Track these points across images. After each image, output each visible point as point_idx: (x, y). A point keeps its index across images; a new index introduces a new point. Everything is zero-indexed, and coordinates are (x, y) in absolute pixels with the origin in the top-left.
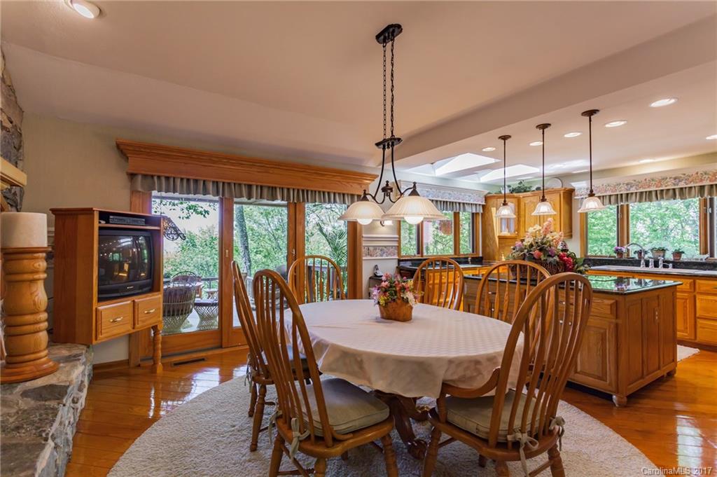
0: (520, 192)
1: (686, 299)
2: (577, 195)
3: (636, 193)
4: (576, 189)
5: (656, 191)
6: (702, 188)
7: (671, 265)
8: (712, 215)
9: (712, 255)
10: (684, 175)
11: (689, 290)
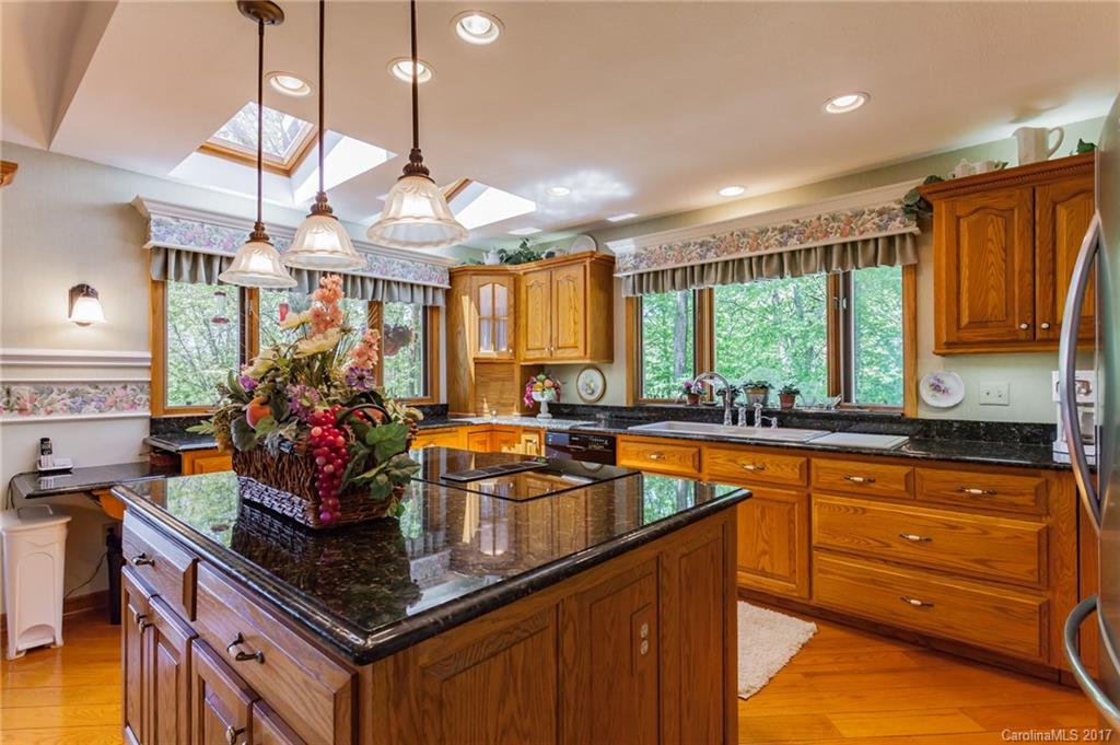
0: (519, 263)
1: (794, 504)
2: (619, 271)
3: (717, 263)
4: (617, 256)
5: (751, 258)
6: (828, 249)
7: (774, 420)
8: (847, 312)
9: (847, 398)
10: (797, 222)
11: (800, 484)
